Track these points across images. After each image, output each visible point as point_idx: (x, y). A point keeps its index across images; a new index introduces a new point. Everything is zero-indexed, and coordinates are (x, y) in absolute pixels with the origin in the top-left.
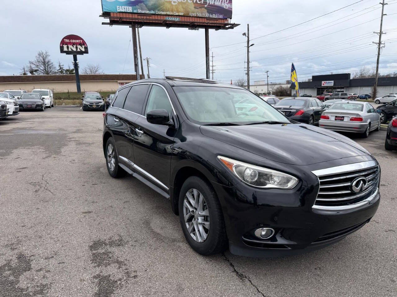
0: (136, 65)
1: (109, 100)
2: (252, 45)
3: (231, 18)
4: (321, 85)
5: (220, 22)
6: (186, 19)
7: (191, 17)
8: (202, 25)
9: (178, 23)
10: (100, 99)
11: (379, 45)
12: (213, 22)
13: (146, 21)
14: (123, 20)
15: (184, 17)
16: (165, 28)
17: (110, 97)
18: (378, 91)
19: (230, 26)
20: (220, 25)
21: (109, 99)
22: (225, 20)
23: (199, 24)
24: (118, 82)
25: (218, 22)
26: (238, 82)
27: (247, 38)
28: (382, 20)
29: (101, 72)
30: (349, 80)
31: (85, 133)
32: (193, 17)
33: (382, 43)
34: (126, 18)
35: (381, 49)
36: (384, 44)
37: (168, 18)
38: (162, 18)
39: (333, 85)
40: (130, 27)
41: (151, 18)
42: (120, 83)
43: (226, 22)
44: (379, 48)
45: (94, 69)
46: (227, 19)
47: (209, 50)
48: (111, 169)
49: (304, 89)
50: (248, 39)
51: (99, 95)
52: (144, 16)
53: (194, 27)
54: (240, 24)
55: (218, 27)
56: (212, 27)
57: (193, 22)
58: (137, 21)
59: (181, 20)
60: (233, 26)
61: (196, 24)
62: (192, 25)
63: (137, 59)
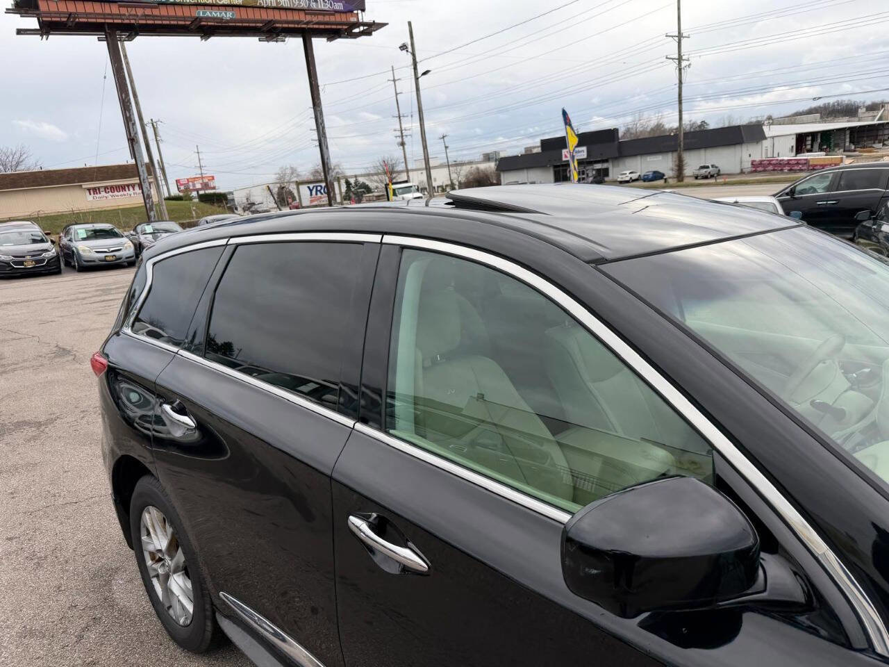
0: (132, 141)
1: (70, 240)
2: (425, 73)
3: (363, 10)
4: (561, 158)
5: (338, 18)
6: (251, 15)
7: (263, 7)
8: (294, 28)
9: (231, 24)
10: (42, 241)
11: (680, 63)
12: (321, 18)
13: (144, 22)
14: (77, 20)
15: (245, 9)
16: (199, 38)
17: (72, 231)
18: (685, 162)
19: (362, 28)
20: (339, 27)
21: (69, 238)
22: (349, 14)
23: (286, 26)
24: (84, 187)
25: (334, 20)
26: (381, 165)
27: (410, 57)
28: (679, 9)
29: (32, 164)
30: (616, 142)
31: (14, 370)
32: (267, 8)
33: (684, 58)
34: (87, 15)
35: (683, 71)
36: (688, 60)
37: (204, 13)
38: (187, 12)
39: (585, 156)
40: (100, 40)
41: (156, 12)
42: (89, 190)
43: (353, 20)
44: (680, 70)
45: (11, 158)
46: (352, 12)
47: (318, 90)
48: (171, 612)
49: (525, 171)
50: (414, 60)
51: (36, 230)
52: (135, 7)
53: (274, 36)
54: (387, 24)
55: (333, 33)
56: (320, 33)
57: (270, 22)
58: (120, 21)
59: (239, 17)
60: (371, 28)
61: (278, 25)
62: (270, 30)
63: (134, 124)
